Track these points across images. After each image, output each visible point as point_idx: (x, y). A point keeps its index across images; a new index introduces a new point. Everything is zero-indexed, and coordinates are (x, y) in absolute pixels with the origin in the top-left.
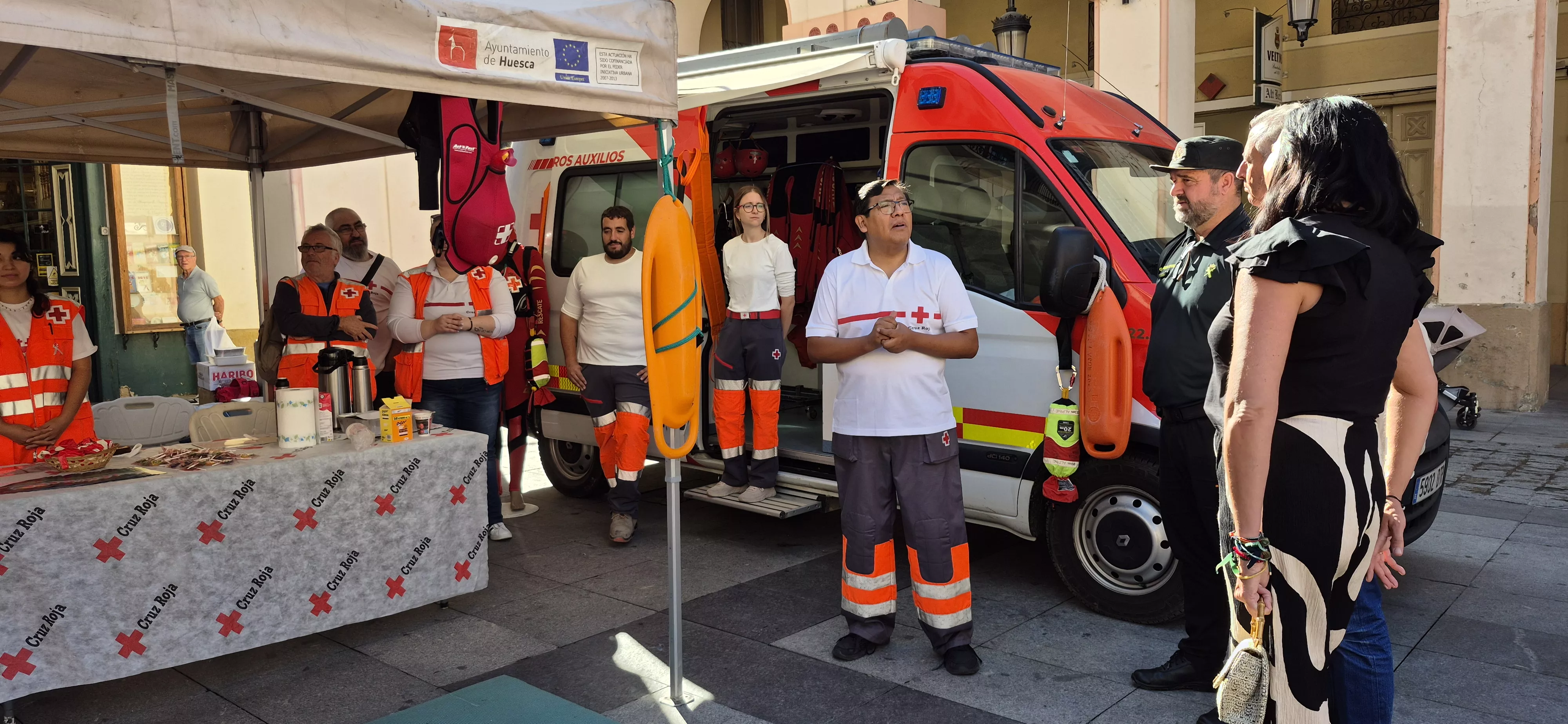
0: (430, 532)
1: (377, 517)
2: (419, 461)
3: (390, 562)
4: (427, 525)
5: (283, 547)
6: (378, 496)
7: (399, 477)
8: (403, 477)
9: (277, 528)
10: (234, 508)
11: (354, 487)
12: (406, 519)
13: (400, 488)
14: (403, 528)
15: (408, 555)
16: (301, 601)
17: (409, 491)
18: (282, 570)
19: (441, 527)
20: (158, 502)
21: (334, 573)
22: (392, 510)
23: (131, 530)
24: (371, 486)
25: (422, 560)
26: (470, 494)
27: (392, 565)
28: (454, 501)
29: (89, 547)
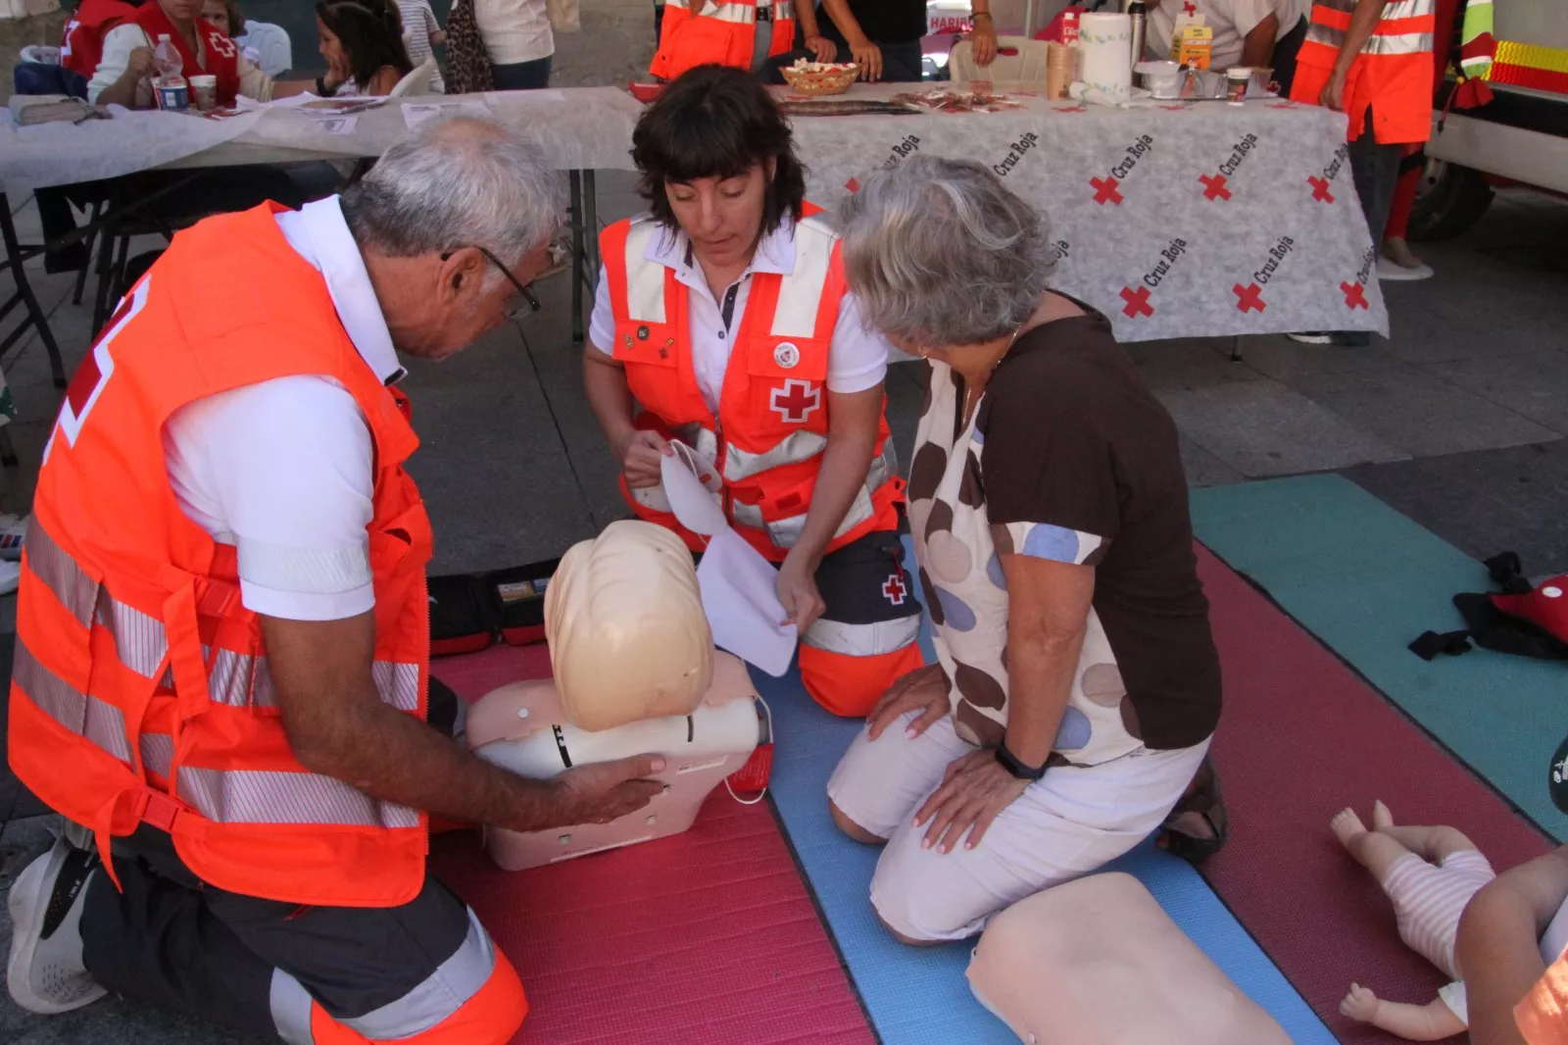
0: (1290, 230)
1: (1205, 202)
4: (1284, 221)
5: (1080, 220)
6: (1204, 176)
7: (1229, 156)
9: (1070, 195)
10: (1013, 164)
11: (1169, 161)
12: (1249, 209)
14: (1248, 221)
15: (1261, 256)
16: (1108, 293)
17: (1247, 175)
18: (1081, 250)
19: (1305, 227)
20: (919, 144)
21: (1154, 263)
22: (1225, 195)
24: (1192, 161)
25: (1284, 266)
26: (1336, 194)
28: (1316, 197)
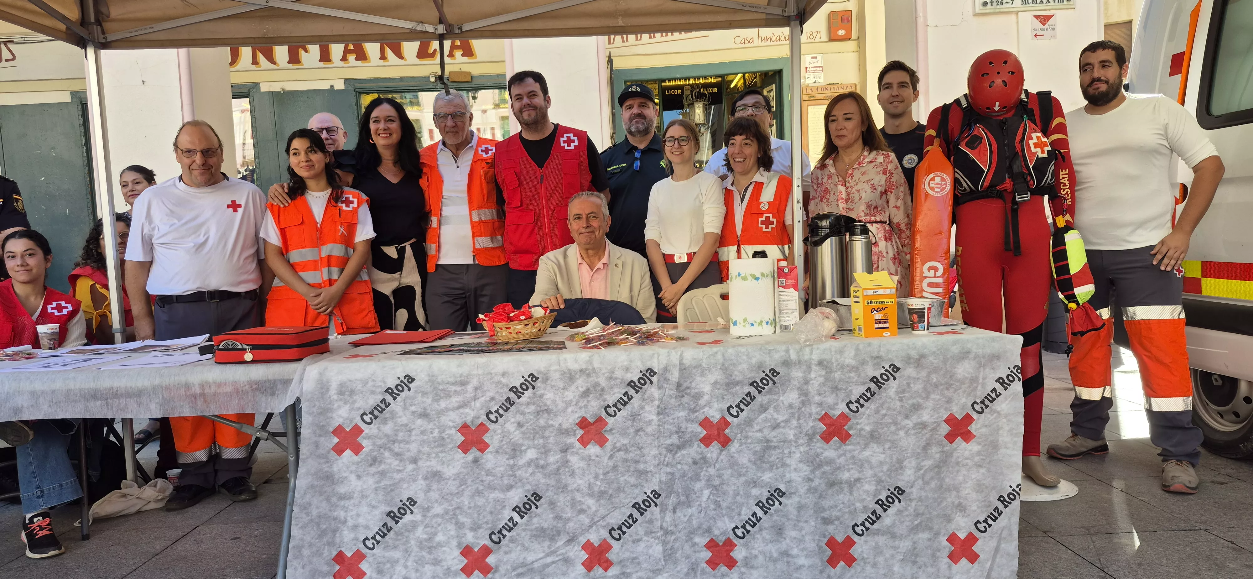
0: (906, 478)
1: (819, 444)
2: (899, 369)
3: (835, 513)
4: (901, 468)
5: (679, 467)
6: (826, 413)
7: (862, 389)
8: (869, 389)
9: (675, 439)
10: (625, 404)
11: (792, 397)
12: (867, 453)
13: (862, 406)
14: (862, 466)
15: (865, 507)
16: (694, 545)
17: (877, 412)
18: (673, 500)
19: (923, 475)
20: (538, 384)
21: (746, 514)
22: (845, 437)
23: (501, 416)
24: (817, 398)
25: (888, 518)
26: (984, 430)
27: (838, 519)
28: (951, 437)
29: (453, 431)
